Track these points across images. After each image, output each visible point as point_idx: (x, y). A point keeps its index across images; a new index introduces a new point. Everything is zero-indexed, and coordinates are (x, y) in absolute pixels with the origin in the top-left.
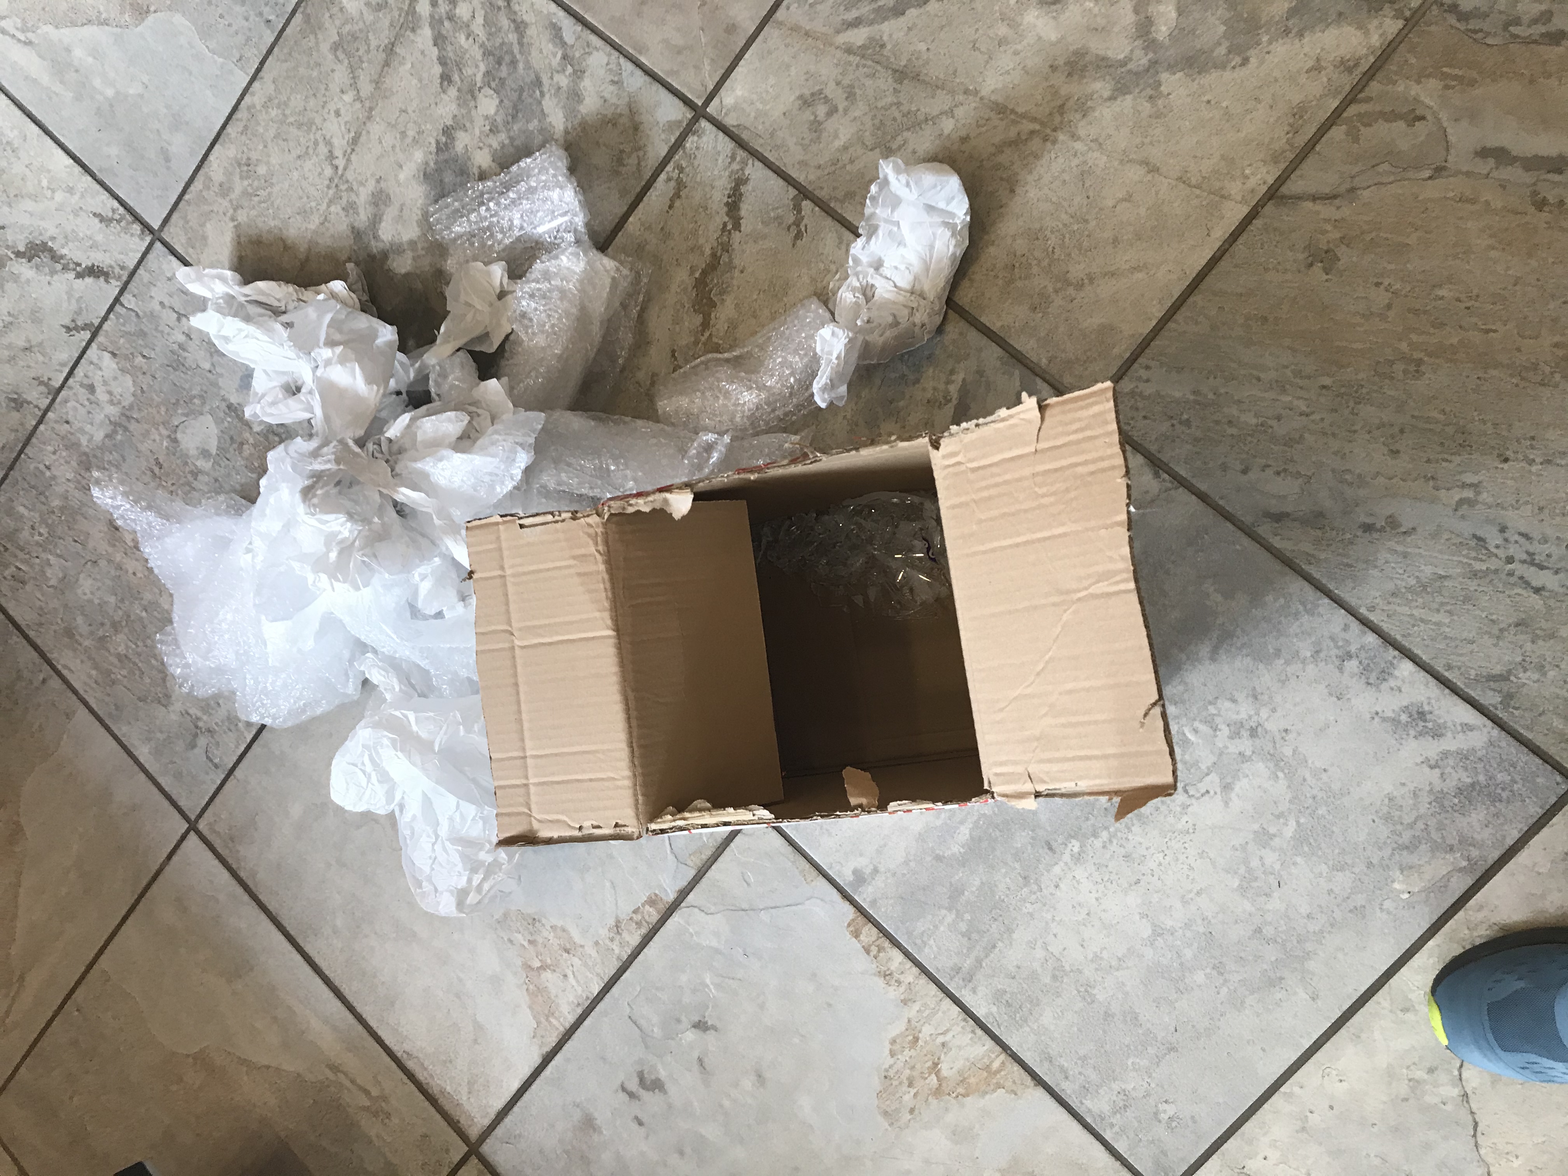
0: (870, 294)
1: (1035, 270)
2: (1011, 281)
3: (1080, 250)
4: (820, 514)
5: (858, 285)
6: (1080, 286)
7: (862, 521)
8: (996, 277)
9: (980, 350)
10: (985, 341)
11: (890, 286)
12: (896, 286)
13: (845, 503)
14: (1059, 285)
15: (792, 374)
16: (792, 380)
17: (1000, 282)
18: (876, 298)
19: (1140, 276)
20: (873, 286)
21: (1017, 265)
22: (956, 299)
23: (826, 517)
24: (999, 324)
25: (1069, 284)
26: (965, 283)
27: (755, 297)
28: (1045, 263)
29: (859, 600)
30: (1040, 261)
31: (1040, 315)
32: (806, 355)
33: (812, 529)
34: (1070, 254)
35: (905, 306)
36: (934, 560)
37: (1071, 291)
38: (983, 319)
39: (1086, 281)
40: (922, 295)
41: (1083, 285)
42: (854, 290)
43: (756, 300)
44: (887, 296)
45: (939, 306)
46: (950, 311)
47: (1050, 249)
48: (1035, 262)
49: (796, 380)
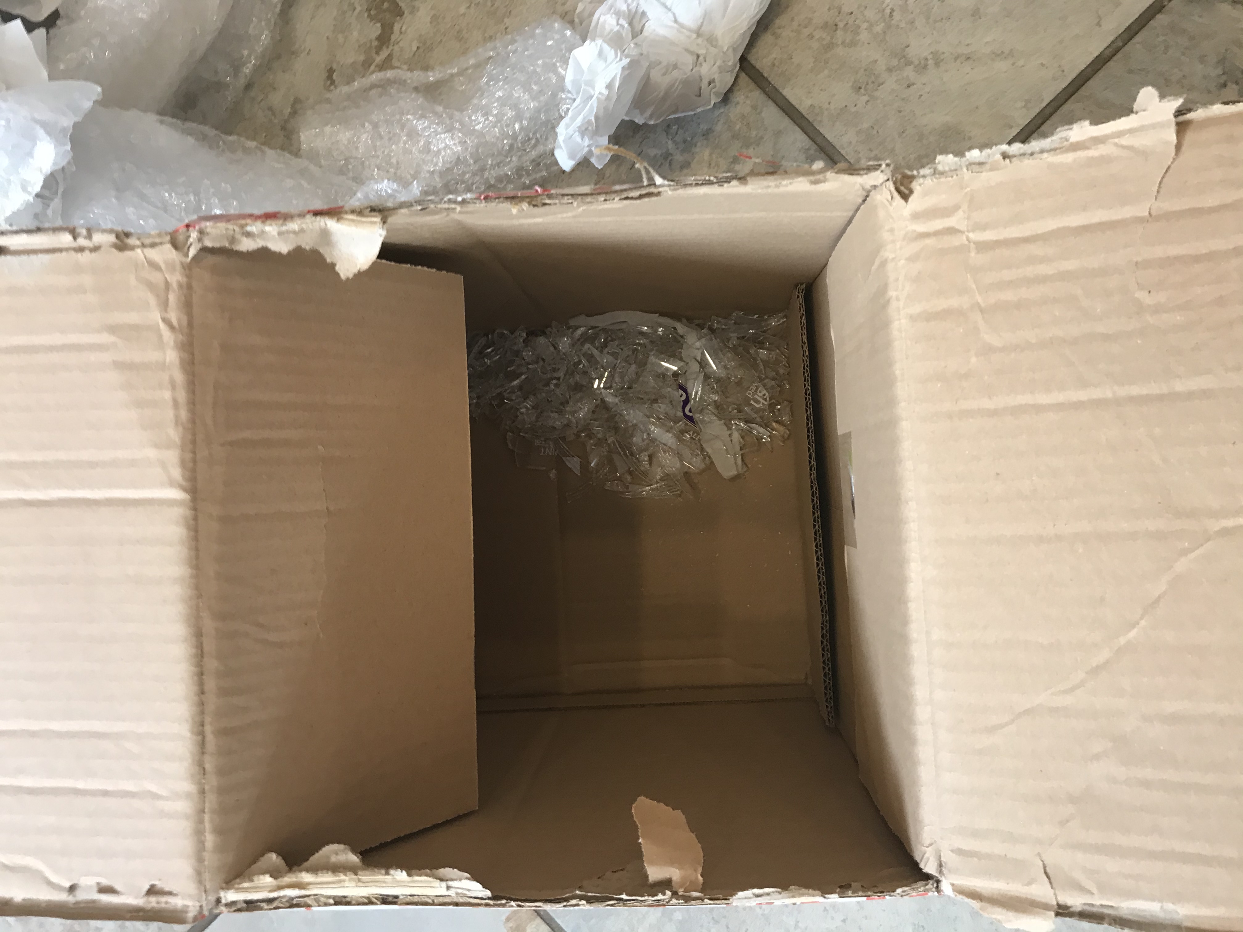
0: (638, 28)
1: (864, 36)
2: (830, 46)
3: (928, 18)
4: (532, 334)
5: (624, 8)
6: (922, 68)
7: (596, 352)
8: (811, 36)
9: (778, 134)
10: (786, 122)
11: (668, 19)
12: (676, 21)
13: (572, 322)
14: (895, 62)
15: (519, 117)
16: (517, 126)
17: (815, 45)
18: (645, 33)
19: (1002, 66)
20: (644, 13)
21: (841, 25)
22: (752, 58)
23: (542, 340)
24: (809, 102)
25: (908, 63)
26: (767, 39)
27: (462, 10)
28: (879, 28)
29: (574, 463)
30: (871, 26)
31: (866, 98)
32: (541, 92)
33: (517, 353)
34: (912, 23)
35: (687, 50)
36: (691, 419)
37: (909, 72)
38: (787, 92)
39: (930, 62)
40: (711, 40)
41: (925, 67)
42: (618, 14)
43: (464, 15)
44: (662, 32)
45: (733, 60)
46: (743, 75)
47: (888, 11)
48: (865, 25)
49: (522, 128)
